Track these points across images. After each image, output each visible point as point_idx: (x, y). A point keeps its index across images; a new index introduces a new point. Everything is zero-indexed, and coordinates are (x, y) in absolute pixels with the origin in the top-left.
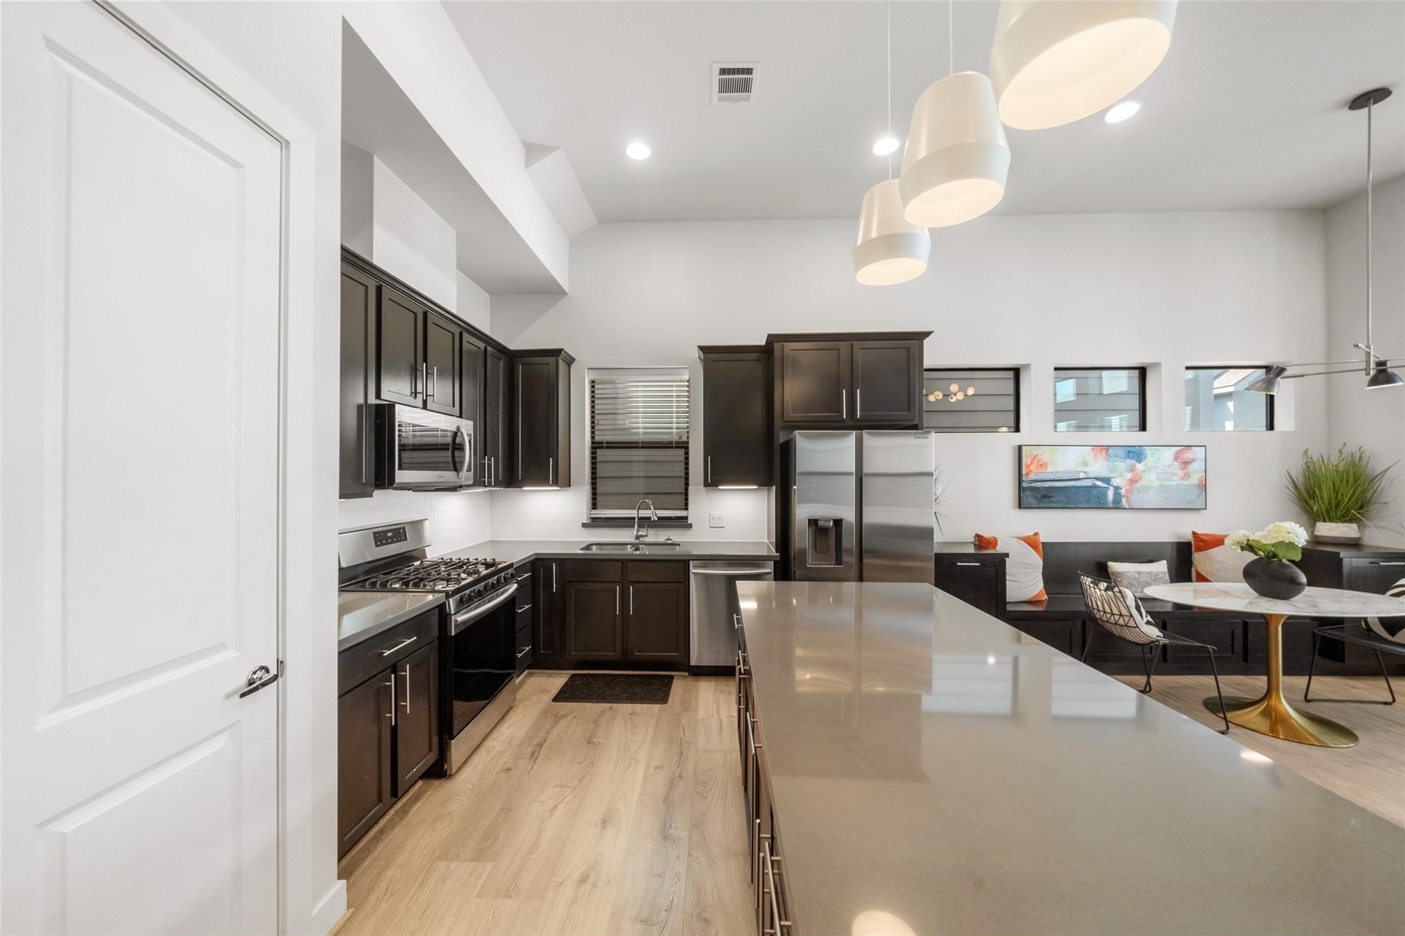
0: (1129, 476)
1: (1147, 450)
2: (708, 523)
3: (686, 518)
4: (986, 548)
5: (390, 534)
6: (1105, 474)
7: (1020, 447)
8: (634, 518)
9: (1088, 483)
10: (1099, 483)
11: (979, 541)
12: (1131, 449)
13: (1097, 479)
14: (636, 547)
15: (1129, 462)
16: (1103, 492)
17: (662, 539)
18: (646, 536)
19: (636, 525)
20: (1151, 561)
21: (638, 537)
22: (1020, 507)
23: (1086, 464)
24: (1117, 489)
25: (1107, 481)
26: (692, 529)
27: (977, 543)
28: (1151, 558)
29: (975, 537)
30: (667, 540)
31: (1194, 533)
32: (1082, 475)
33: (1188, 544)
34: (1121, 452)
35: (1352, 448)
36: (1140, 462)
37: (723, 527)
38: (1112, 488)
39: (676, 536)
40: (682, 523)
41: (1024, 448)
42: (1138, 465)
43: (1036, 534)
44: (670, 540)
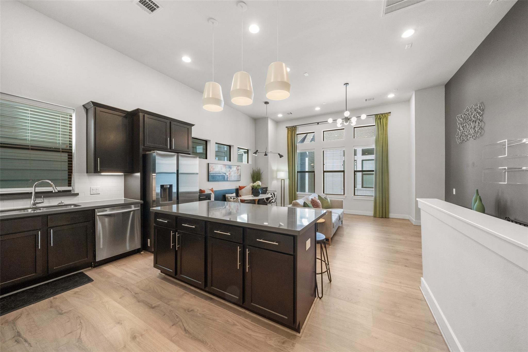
0: (229, 172)
1: (232, 166)
2: (90, 192)
4: (203, 193)
6: (225, 172)
7: (208, 164)
8: (31, 193)
9: (222, 174)
10: (224, 174)
11: (201, 191)
12: (229, 166)
13: (224, 173)
14: (34, 209)
15: (229, 169)
16: (224, 177)
17: (56, 204)
18: (42, 202)
19: (33, 197)
20: (232, 194)
21: (34, 204)
22: (208, 181)
23: (222, 169)
24: (227, 176)
25: (225, 174)
26: (79, 196)
27: (200, 192)
28: (232, 193)
29: (199, 190)
30: (59, 203)
31: (239, 186)
32: (221, 172)
33: (238, 189)
34: (228, 166)
35: (258, 168)
36: (231, 169)
37: (99, 194)
38: (226, 176)
39: (67, 201)
40: (71, 193)
41: (210, 164)
42: (231, 170)
43: (212, 188)
44: (63, 203)
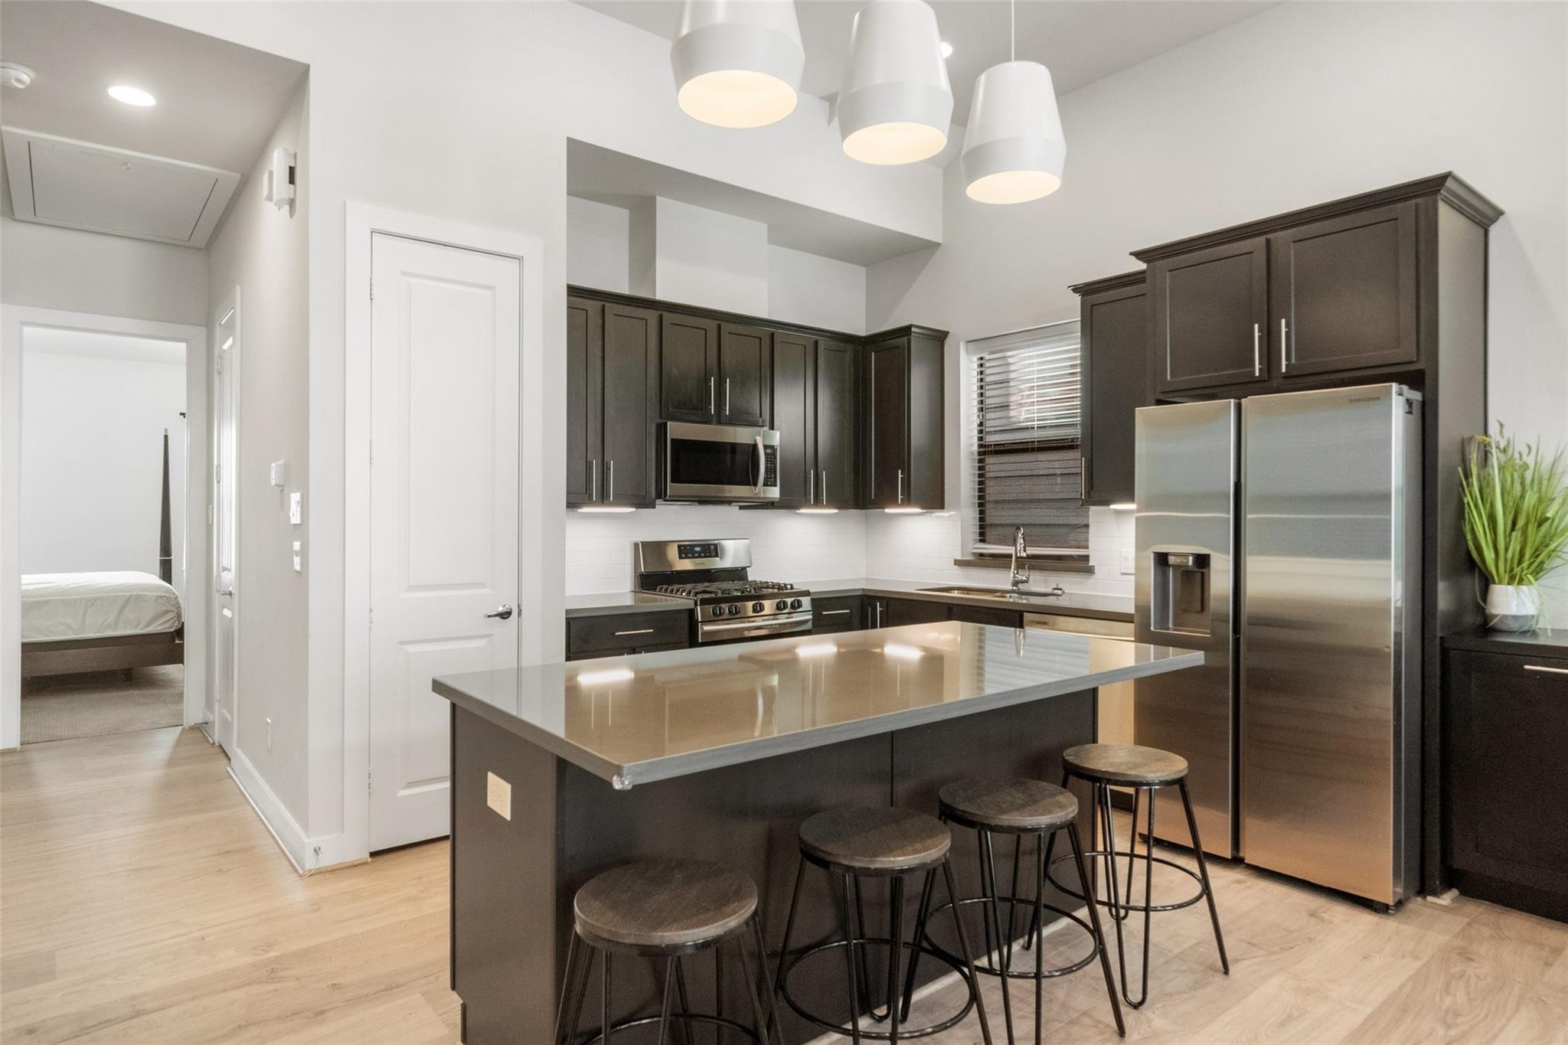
2: (1118, 567)
3: (1086, 558)
5: (698, 549)
17: (1048, 587)
18: (1026, 582)
19: (1013, 567)
21: (1016, 583)
26: (1094, 576)
30: (1054, 589)
39: (1072, 584)
40: (1081, 566)
44: (1059, 589)
